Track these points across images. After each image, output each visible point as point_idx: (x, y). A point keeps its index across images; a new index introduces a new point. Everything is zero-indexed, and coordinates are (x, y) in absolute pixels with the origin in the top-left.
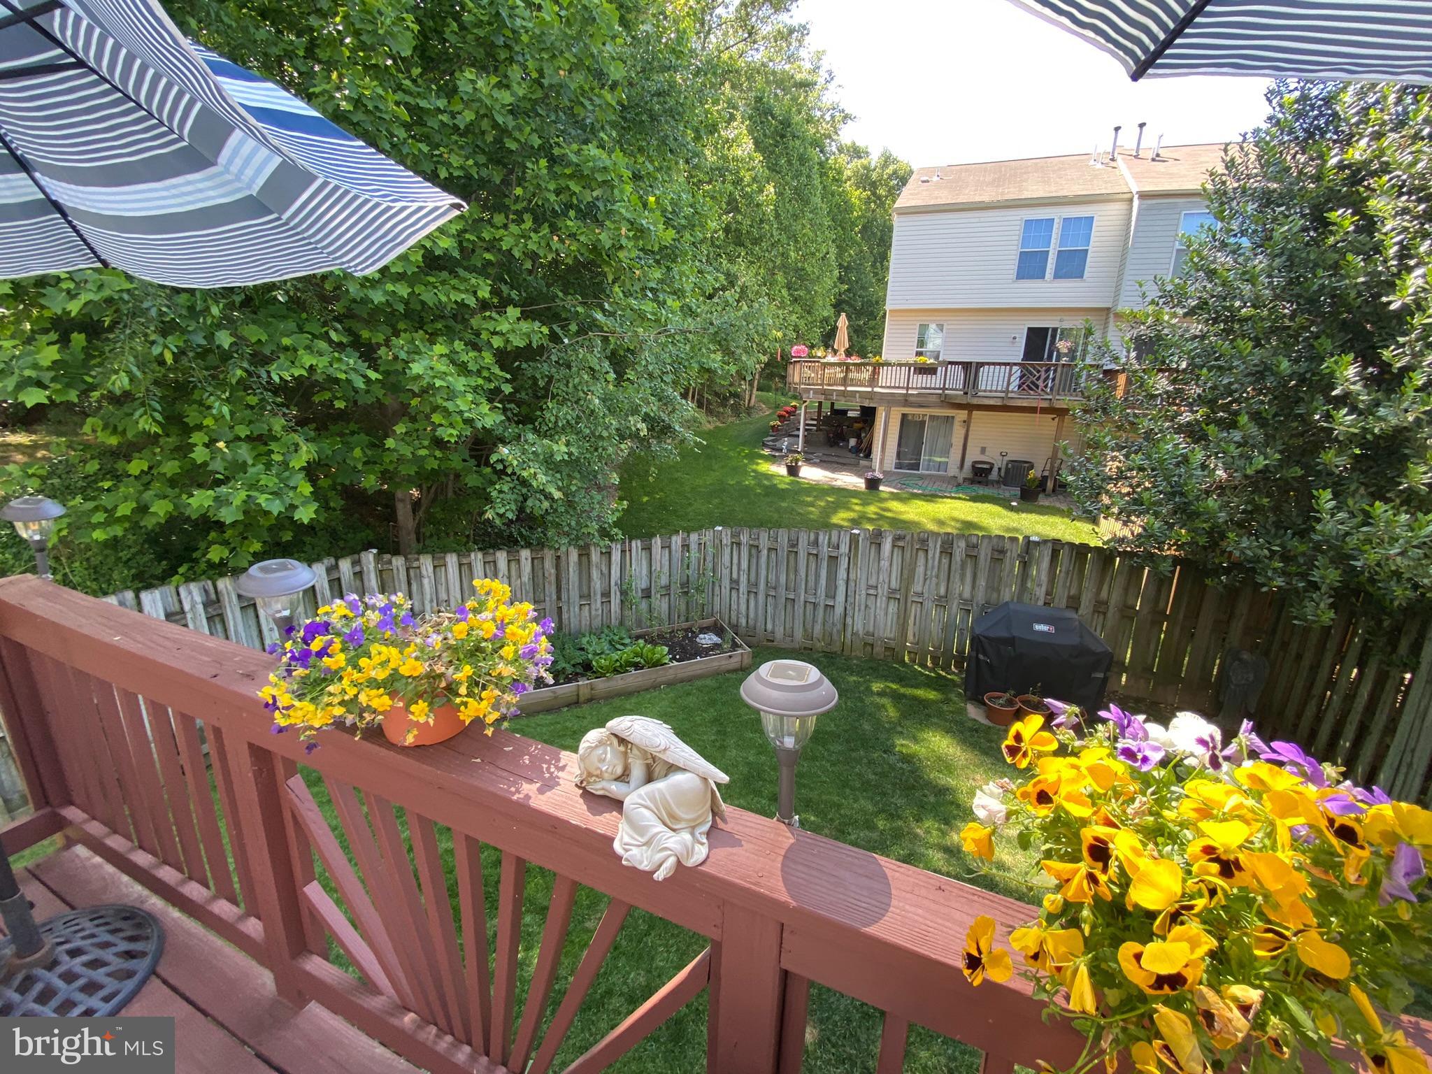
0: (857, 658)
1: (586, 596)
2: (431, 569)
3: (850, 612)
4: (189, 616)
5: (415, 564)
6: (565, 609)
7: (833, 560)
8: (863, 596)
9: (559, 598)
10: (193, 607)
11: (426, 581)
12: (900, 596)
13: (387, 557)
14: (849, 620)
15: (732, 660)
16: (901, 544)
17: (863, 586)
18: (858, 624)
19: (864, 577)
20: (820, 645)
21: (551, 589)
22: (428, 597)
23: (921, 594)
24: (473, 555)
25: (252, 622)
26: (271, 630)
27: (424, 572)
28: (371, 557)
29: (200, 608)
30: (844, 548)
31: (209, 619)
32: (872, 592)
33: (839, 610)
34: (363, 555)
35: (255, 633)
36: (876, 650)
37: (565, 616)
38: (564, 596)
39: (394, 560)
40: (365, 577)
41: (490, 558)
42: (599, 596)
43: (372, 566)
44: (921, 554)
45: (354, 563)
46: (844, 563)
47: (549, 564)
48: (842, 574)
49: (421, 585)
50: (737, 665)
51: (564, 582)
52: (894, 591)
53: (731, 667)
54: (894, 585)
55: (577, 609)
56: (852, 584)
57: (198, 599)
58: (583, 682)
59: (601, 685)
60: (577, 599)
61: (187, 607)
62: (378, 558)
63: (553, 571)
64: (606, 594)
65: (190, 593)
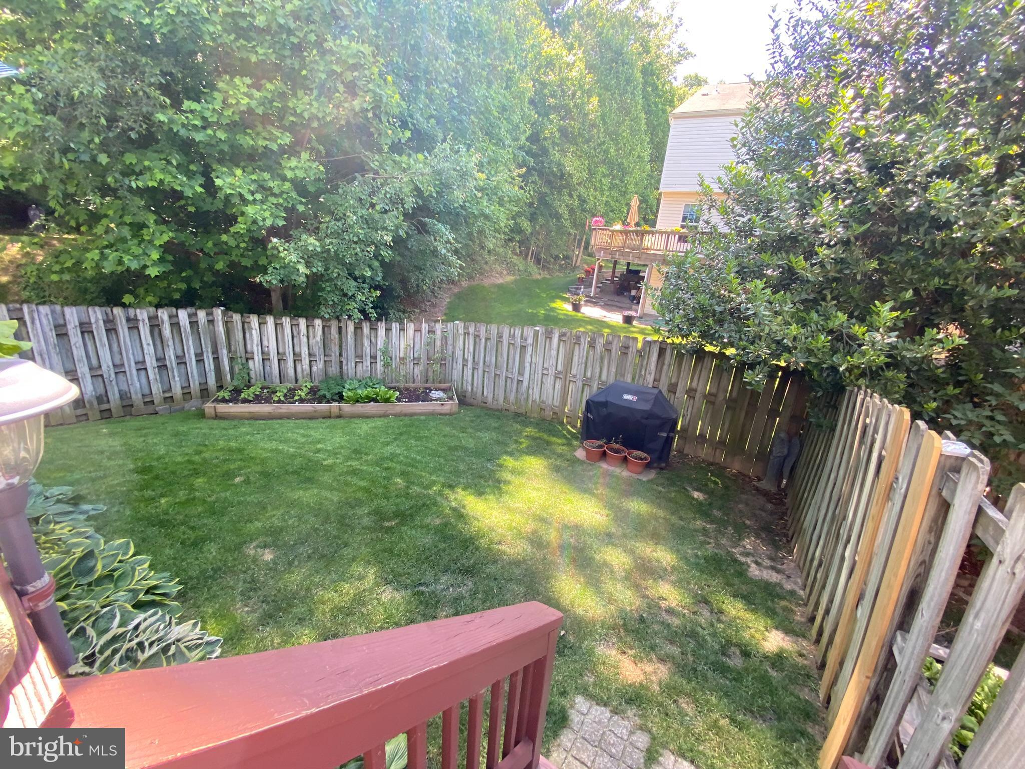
0: (534, 418)
1: (359, 356)
2: (257, 325)
3: (531, 386)
4: (94, 326)
5: (247, 320)
6: (344, 363)
7: (523, 348)
8: (540, 375)
9: (341, 355)
10: (97, 321)
11: (254, 332)
12: (563, 375)
13: (230, 313)
14: (531, 391)
15: (443, 407)
16: (564, 339)
17: (540, 367)
18: (535, 394)
19: (541, 362)
20: (513, 408)
21: (335, 349)
22: (255, 342)
23: (574, 376)
24: (284, 319)
25: (137, 337)
26: (148, 344)
27: (253, 326)
28: (219, 312)
29: (101, 323)
30: (530, 341)
31: (107, 331)
32: (545, 372)
33: (525, 384)
34: (214, 309)
35: (138, 345)
36: (547, 413)
37: (345, 367)
38: (344, 354)
39: (234, 315)
40: (216, 324)
41: (295, 322)
42: (369, 358)
43: (220, 318)
44: (577, 346)
45: (208, 314)
46: (530, 349)
47: (334, 331)
48: (528, 359)
49: (251, 334)
50: (448, 411)
51: (344, 344)
52: (560, 373)
53: (443, 412)
54: (560, 368)
55: (353, 364)
56: (533, 365)
57: (100, 317)
58: (335, 404)
59: (346, 407)
60: (353, 357)
61: (93, 321)
62: (224, 314)
63: (337, 336)
64: (374, 357)
65: (95, 312)
